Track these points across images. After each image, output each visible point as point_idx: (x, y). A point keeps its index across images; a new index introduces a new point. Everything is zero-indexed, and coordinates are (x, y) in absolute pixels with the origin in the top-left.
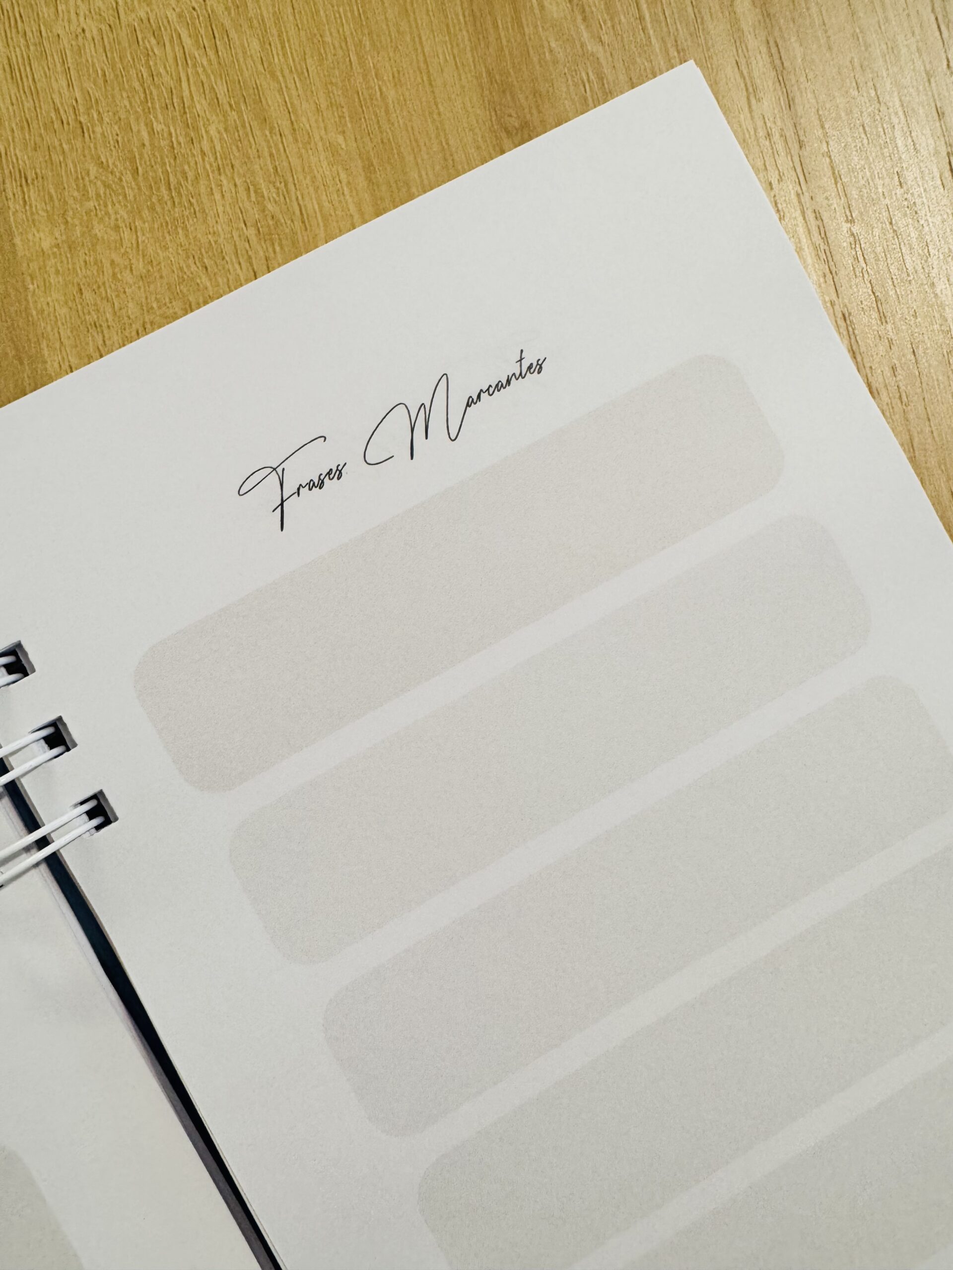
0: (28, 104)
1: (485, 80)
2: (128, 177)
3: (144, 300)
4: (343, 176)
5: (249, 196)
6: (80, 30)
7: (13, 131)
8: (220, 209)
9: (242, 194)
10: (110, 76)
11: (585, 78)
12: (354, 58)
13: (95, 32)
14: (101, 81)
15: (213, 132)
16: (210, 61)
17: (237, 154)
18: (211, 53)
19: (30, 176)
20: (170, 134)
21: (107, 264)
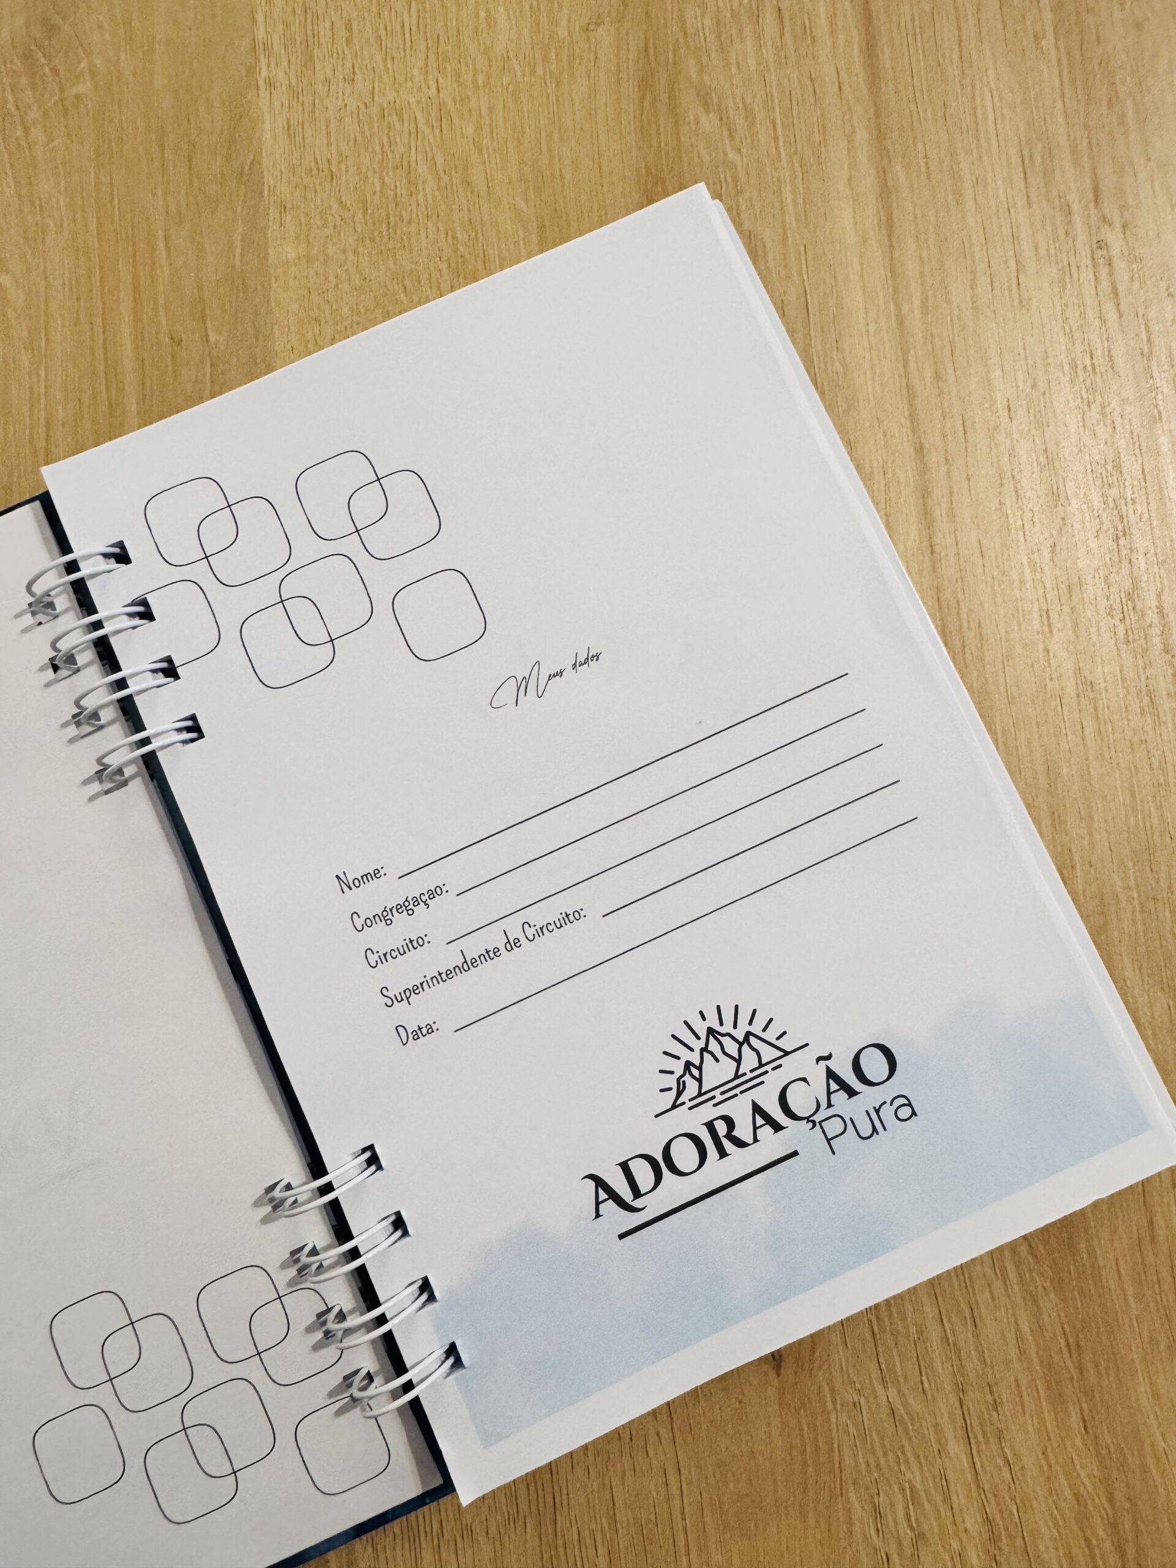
0: (296, 155)
1: (643, 172)
2: (359, 215)
3: (355, 306)
4: (521, 233)
5: (446, 240)
6: (343, 105)
7: (282, 172)
8: (423, 245)
9: (442, 236)
10: (359, 138)
11: (723, 180)
12: (544, 147)
13: (354, 107)
14: (352, 143)
15: (428, 190)
16: (435, 137)
17: (443, 207)
18: (437, 132)
19: (289, 205)
20: (396, 187)
21: (332, 277)
